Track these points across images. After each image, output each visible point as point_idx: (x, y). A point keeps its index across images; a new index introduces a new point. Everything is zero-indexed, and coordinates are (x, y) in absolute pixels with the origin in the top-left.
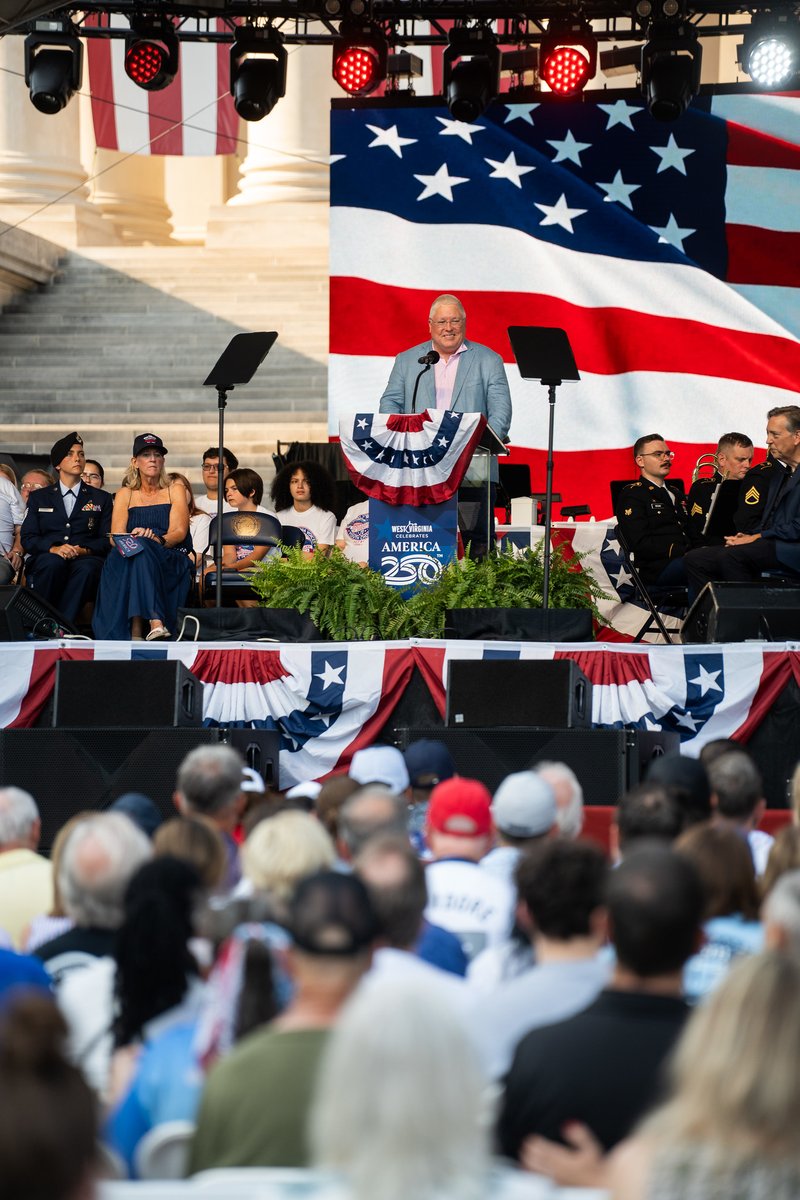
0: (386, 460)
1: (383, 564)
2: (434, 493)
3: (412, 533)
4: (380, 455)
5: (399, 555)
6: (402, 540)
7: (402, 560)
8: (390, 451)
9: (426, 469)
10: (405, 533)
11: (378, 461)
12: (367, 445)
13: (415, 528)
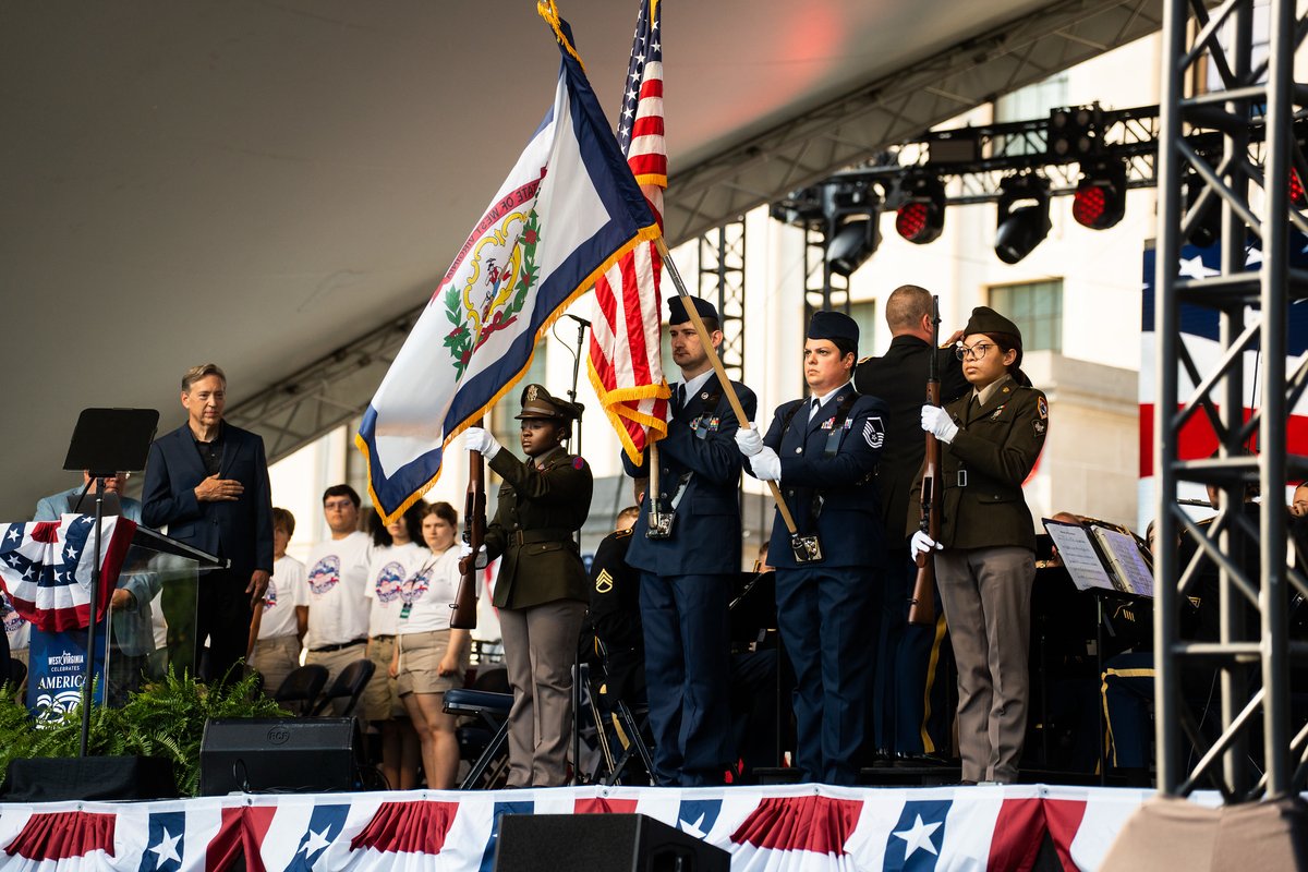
0: (34, 578)
1: (38, 704)
2: (79, 616)
3: (65, 665)
4: (29, 572)
5: (53, 692)
6: (56, 674)
7: (57, 697)
8: (38, 566)
9: (71, 586)
10: (59, 666)
11: (26, 579)
12: (14, 560)
13: (69, 659)
